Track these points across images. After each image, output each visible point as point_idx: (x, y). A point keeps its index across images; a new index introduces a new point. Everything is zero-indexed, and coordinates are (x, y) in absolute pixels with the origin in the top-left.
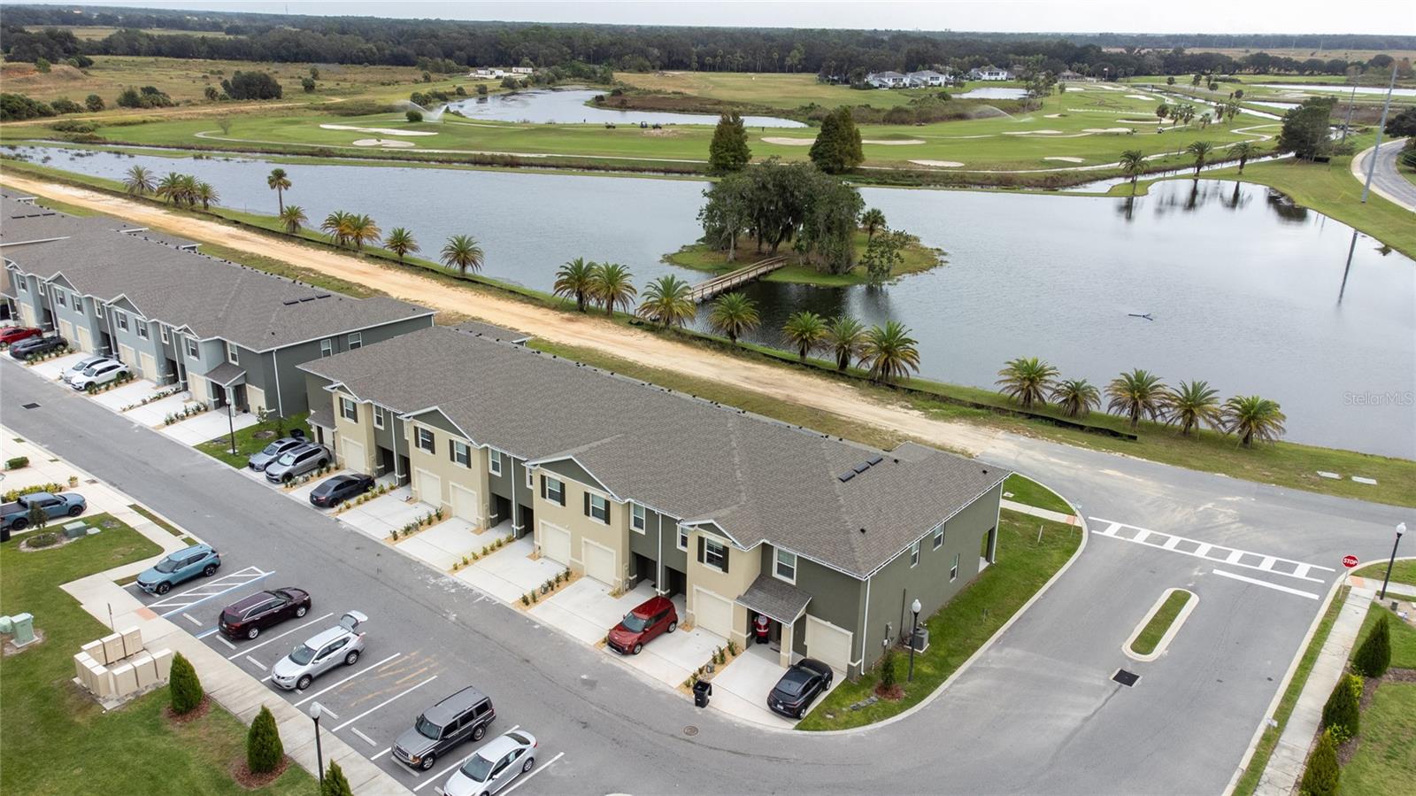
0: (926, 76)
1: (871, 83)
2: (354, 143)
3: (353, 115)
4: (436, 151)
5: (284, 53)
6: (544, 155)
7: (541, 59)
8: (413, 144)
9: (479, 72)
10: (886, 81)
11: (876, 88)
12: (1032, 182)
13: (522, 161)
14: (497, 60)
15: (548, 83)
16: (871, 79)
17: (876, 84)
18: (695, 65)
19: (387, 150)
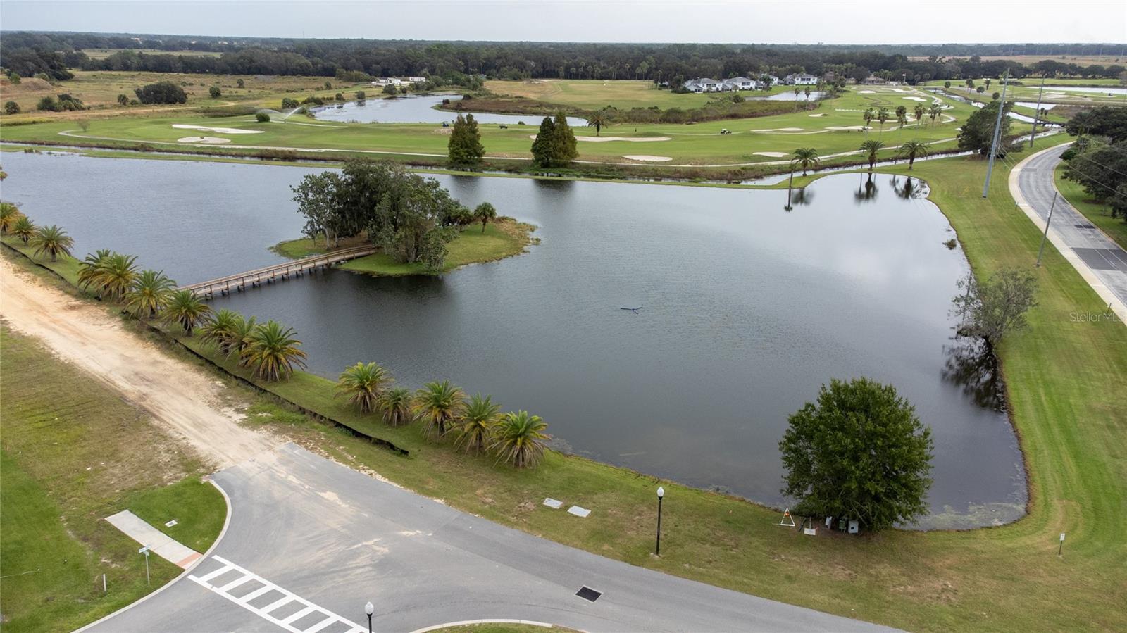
0: (739, 83)
1: (688, 88)
8: (228, 141)
9: (380, 81)
10: (701, 86)
11: (693, 92)
16: (689, 85)
17: (692, 89)
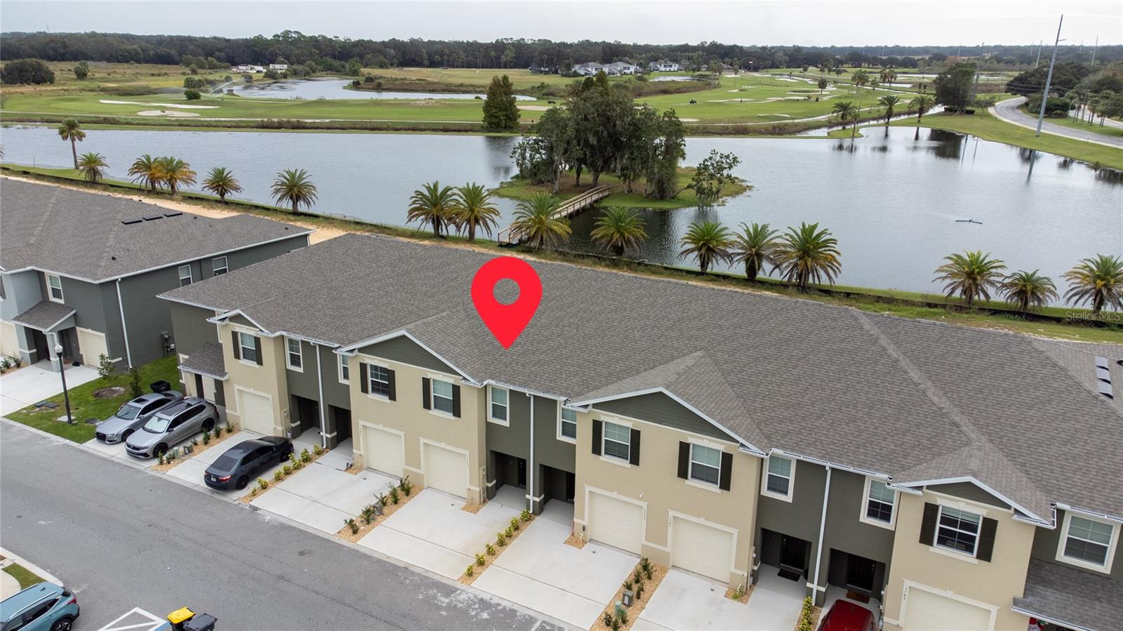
0: (620, 67)
1: (578, 71)
2: (139, 113)
3: (130, 94)
4: (222, 119)
5: (51, 53)
6: (327, 120)
7: (293, 59)
8: (198, 115)
9: (240, 67)
10: (590, 70)
12: (763, 130)
13: (308, 125)
14: (254, 60)
15: (305, 76)
16: (577, 69)
17: (582, 72)
18: (426, 62)
19: (174, 119)
